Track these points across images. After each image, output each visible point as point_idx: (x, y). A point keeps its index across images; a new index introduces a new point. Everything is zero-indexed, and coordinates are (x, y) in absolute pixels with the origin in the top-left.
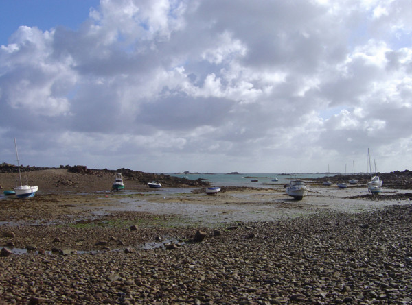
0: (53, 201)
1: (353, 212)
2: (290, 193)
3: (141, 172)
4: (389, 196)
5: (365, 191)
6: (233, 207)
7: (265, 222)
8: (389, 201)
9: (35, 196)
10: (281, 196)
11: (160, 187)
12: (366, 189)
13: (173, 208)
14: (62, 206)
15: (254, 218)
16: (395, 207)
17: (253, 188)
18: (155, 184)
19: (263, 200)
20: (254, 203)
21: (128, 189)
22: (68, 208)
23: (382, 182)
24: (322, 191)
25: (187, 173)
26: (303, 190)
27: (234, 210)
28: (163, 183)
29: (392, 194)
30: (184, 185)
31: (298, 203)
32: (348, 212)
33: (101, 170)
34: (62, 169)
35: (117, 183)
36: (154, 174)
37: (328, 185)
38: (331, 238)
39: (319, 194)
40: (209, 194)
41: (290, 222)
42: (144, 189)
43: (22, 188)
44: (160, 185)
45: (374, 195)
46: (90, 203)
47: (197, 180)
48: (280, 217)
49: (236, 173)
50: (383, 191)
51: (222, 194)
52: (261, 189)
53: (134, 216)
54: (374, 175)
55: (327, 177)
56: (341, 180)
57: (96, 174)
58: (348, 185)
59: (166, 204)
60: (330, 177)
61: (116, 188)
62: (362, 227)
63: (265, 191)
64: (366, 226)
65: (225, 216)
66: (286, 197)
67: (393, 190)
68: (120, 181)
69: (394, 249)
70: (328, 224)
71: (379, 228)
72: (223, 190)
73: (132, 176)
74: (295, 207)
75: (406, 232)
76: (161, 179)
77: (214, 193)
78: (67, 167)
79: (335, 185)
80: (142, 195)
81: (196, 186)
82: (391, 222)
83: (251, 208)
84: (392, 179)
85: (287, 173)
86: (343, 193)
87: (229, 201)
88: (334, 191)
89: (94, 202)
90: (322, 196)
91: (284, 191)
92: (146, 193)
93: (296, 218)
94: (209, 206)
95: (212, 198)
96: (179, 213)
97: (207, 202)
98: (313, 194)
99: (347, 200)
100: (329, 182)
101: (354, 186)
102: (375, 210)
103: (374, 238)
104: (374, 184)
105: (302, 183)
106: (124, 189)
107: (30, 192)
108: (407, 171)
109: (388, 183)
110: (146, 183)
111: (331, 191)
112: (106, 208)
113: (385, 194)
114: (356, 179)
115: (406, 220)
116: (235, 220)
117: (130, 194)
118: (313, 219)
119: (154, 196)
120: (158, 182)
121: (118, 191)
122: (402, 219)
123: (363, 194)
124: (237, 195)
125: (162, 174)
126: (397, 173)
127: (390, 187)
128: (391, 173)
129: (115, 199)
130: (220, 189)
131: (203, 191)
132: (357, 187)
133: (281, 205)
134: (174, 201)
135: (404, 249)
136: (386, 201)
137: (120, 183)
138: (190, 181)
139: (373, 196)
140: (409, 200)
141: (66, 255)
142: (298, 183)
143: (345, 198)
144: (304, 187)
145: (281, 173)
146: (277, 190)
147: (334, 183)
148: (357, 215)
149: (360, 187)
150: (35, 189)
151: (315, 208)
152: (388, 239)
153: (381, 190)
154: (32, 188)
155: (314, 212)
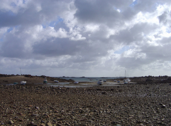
25: (64, 77)
28: (59, 81)
30: (66, 81)
34: (22, 76)
40: (75, 84)
49: (84, 77)
108: (146, 76)
110: (53, 81)
130: (78, 82)
137: (46, 81)
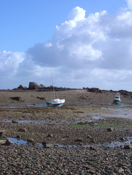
0: (72, 109)
9: (63, 106)
14: (75, 112)
21: (123, 103)
22: (79, 113)
33: (108, 91)
34: (84, 90)
35: (116, 99)
43: (55, 100)
46: (95, 111)
53: (118, 121)
57: (104, 93)
61: (115, 102)
68: (118, 98)
73: (128, 95)
78: (87, 88)
89: (98, 110)
106: (121, 103)
107: (60, 103)
112: (103, 115)
117: (123, 106)
121: (117, 104)
129: (112, 109)
137: (118, 99)
141: (48, 147)
150: (63, 101)
154: (61, 100)
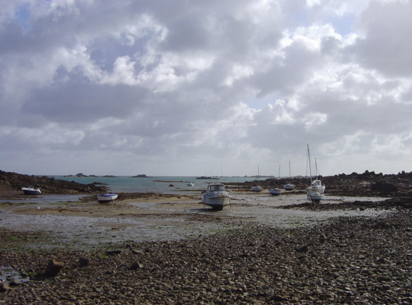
1: (287, 226)
2: (208, 201)
3: (16, 174)
4: (333, 205)
5: (303, 198)
6: (128, 220)
7: (166, 242)
8: (333, 212)
10: (195, 205)
11: (38, 194)
12: (305, 196)
13: (46, 222)
15: (154, 235)
16: (342, 220)
17: (161, 195)
18: (32, 189)
19: (172, 210)
20: (158, 215)
23: (324, 187)
24: (250, 198)
25: (80, 175)
26: (223, 197)
27: (129, 225)
29: (338, 203)
30: (71, 191)
31: (216, 214)
32: (281, 227)
36: (33, 176)
37: (258, 191)
38: (251, 270)
39: (245, 202)
40: (102, 202)
41: (200, 242)
42: (17, 196)
44: (39, 190)
45: (315, 204)
47: (89, 185)
48: (188, 234)
49: (144, 176)
50: (326, 199)
51: (119, 203)
52: (172, 196)
54: (314, 178)
55: (256, 181)
56: (274, 185)
58: (283, 191)
59: (38, 217)
60: (261, 181)
62: (298, 251)
63: (176, 198)
64: (304, 249)
65: (114, 233)
66: (202, 207)
67: (338, 198)
69: (349, 295)
70: (251, 245)
71: (323, 252)
72: (121, 197)
74: (211, 219)
75: (362, 259)
76: (41, 183)
77: (108, 201)
79: (267, 191)
80: (10, 204)
81: (88, 192)
82: (338, 241)
83: (152, 221)
84: (336, 184)
85: (208, 176)
86: (276, 201)
87: (126, 211)
88: (264, 199)
90: (249, 206)
91: (200, 199)
92: (17, 202)
93: (210, 236)
94: (96, 220)
95: (104, 208)
96: (50, 229)
97: (94, 214)
98: (237, 202)
99: (280, 210)
100: (259, 187)
101: (290, 192)
102: (316, 223)
103: (316, 271)
104: (315, 190)
105: (223, 188)
108: (354, 174)
109: (331, 188)
110: (20, 189)
111: (261, 199)
113: (329, 202)
114: (293, 183)
115: (359, 238)
116: (126, 239)
118: (233, 236)
119: (26, 206)
120: (36, 187)
122: (352, 236)
123: (300, 203)
124: (140, 205)
125: (44, 177)
126: (343, 176)
127: (334, 194)
128: (336, 176)
130: (116, 196)
131: (95, 198)
132: (294, 193)
133: (194, 217)
134: (51, 212)
135: (367, 294)
136: (330, 211)
138: (81, 185)
139: (313, 205)
140: (358, 210)
142: (217, 187)
143: (278, 208)
144: (225, 193)
145: (200, 176)
146: (192, 198)
147: (265, 188)
148: (292, 231)
149: (297, 193)
151: (238, 220)
152: (337, 274)
153: (324, 197)
155: (236, 227)
